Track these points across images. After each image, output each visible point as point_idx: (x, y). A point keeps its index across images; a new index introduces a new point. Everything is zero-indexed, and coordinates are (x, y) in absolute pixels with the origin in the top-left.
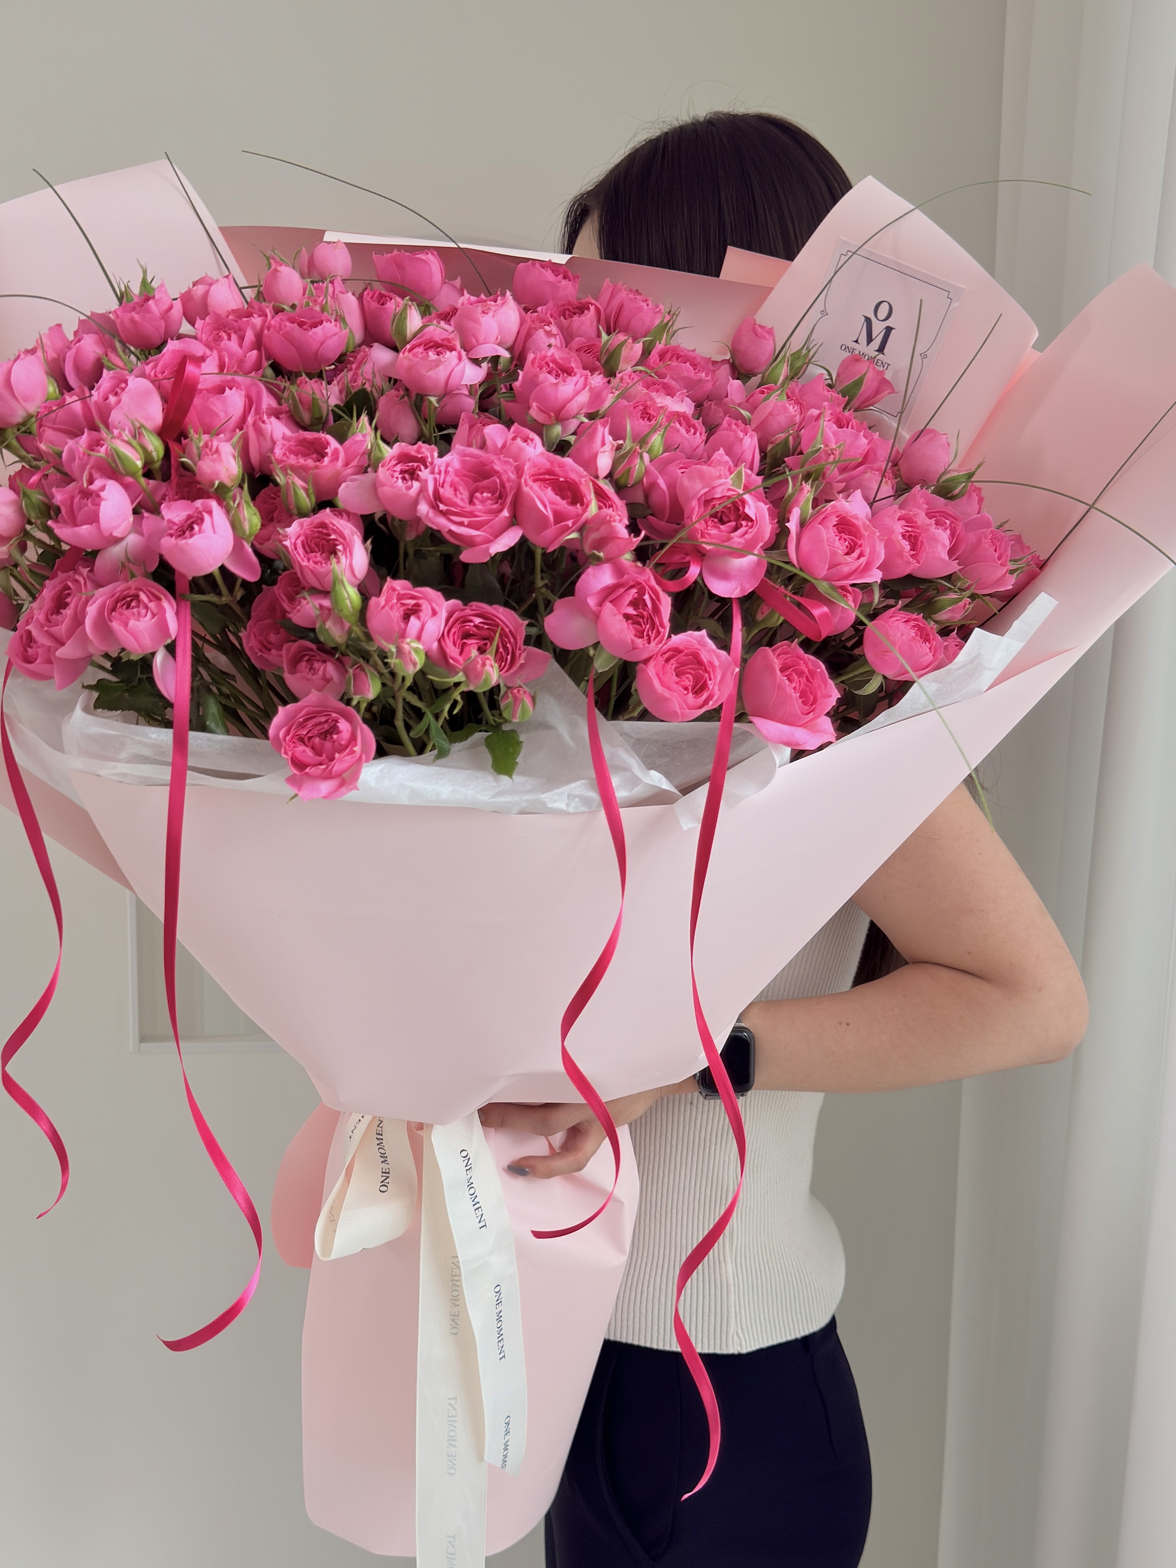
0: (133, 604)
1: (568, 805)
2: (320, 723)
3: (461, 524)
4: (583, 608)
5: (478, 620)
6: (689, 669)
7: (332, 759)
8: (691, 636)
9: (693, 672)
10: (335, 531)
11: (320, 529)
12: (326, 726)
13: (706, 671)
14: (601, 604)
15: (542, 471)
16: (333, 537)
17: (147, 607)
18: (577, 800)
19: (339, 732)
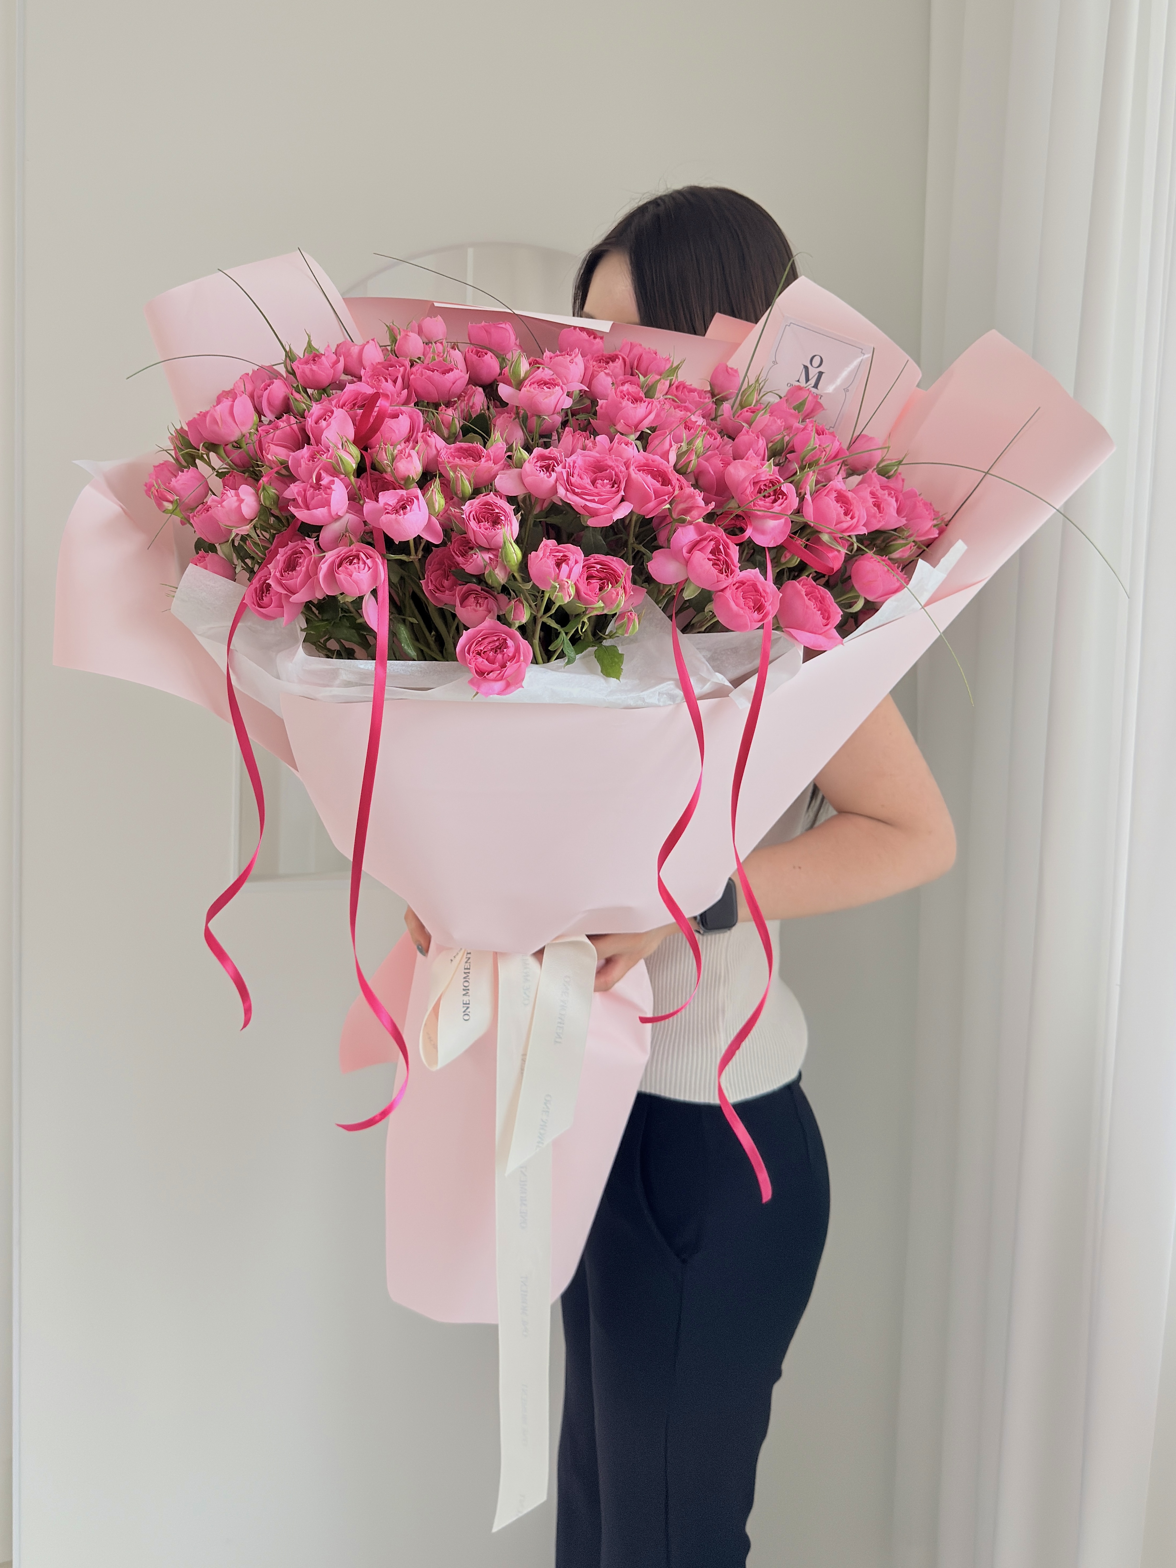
0: (355, 561)
1: (659, 700)
2: (494, 641)
3: (593, 501)
4: (676, 556)
5: (599, 566)
6: (749, 595)
7: (503, 666)
8: (750, 572)
9: (752, 597)
10: (498, 507)
11: (487, 506)
12: (497, 644)
13: (761, 596)
14: (690, 551)
15: (642, 464)
16: (497, 511)
17: (365, 563)
18: (665, 696)
19: (507, 647)
